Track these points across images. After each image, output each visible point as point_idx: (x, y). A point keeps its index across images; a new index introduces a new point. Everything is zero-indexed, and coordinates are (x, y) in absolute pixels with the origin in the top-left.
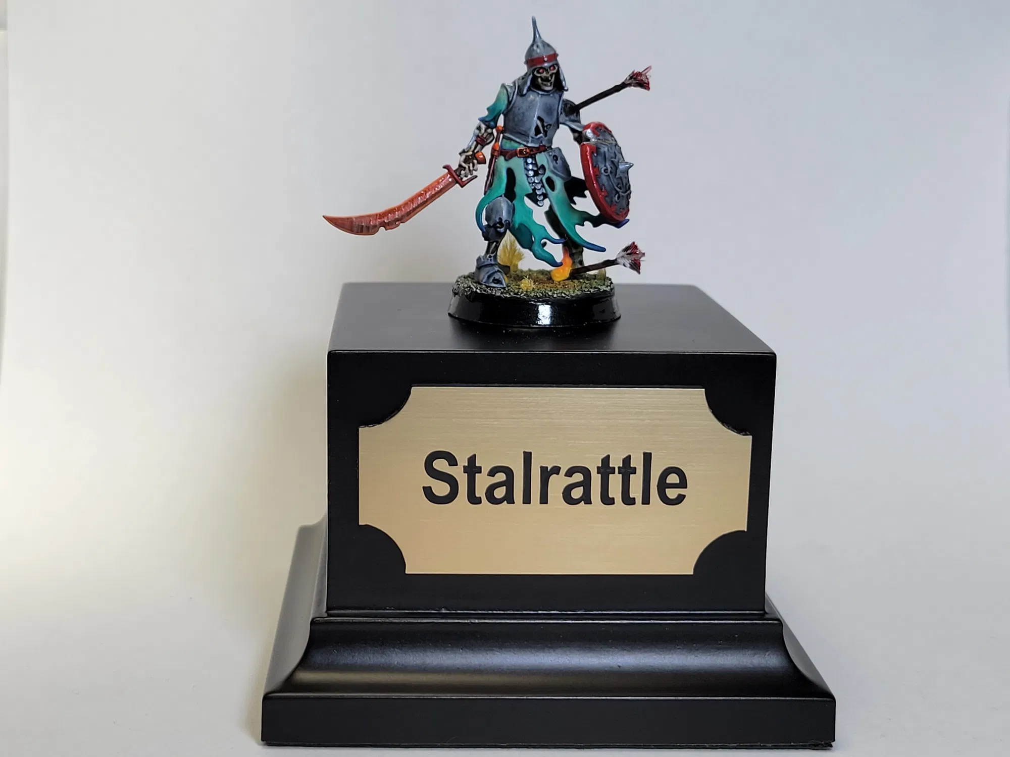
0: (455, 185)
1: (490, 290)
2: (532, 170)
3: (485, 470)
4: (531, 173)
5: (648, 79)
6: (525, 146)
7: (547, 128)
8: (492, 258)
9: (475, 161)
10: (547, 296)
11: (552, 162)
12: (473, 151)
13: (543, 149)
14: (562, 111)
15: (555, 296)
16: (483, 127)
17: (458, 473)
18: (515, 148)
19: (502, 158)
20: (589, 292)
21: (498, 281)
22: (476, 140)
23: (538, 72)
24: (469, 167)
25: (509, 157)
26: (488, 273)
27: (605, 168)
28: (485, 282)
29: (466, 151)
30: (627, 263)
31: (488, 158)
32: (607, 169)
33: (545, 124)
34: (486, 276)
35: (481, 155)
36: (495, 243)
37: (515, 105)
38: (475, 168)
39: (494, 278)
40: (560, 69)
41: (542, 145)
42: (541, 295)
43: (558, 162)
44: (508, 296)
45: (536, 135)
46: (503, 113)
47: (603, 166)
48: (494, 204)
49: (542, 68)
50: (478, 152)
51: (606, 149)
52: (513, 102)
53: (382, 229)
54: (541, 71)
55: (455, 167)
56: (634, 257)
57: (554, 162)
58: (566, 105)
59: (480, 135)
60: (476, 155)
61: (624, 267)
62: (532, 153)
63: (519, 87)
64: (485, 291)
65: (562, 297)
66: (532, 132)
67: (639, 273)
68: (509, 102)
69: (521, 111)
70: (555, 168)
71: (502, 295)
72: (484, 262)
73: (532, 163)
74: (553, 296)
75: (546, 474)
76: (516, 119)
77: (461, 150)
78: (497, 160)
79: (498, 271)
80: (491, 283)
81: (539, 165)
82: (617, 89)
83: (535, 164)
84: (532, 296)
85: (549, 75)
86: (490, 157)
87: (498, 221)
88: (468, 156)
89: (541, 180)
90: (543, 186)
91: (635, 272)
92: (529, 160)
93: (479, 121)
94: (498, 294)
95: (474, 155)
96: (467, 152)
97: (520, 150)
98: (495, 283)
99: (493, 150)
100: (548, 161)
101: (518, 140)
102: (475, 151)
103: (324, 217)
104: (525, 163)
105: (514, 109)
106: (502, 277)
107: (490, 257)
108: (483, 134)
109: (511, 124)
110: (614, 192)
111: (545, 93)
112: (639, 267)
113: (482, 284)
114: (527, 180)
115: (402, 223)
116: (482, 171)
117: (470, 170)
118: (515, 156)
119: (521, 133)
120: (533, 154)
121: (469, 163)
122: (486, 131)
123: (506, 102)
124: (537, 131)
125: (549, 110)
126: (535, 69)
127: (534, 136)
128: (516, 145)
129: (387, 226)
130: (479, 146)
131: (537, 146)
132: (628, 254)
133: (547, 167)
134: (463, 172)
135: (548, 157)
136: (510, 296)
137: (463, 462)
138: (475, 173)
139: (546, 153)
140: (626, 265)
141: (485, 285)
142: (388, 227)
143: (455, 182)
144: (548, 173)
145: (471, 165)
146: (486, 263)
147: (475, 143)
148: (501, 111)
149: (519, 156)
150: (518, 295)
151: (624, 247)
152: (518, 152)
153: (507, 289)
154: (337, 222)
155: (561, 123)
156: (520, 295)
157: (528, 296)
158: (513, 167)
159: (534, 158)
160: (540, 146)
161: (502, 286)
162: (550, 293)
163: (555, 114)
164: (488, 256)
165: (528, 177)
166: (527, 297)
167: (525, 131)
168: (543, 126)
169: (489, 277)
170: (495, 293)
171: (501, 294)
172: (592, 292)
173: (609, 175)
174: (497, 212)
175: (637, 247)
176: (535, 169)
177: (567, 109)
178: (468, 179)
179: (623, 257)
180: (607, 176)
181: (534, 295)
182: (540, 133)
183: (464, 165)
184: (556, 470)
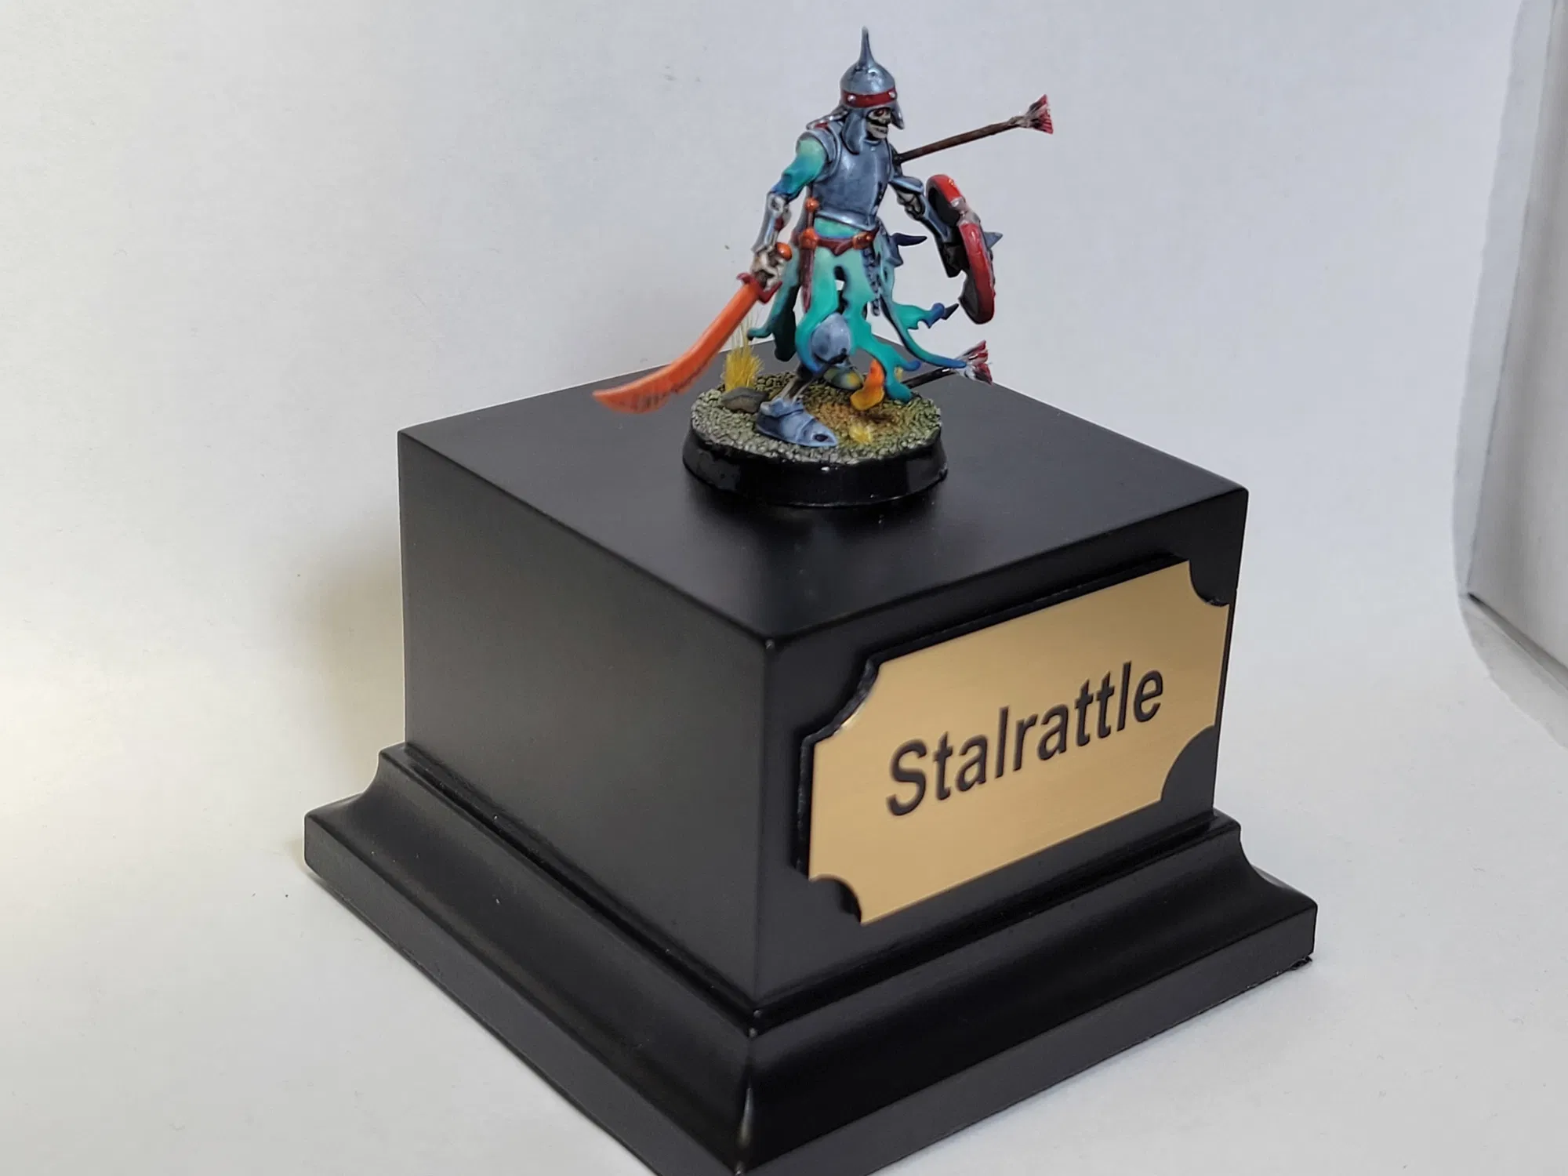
0: (756, 301)
3: (957, 750)
5: (1048, 115)
6: (863, 230)
10: (901, 448)
12: (773, 244)
16: (780, 202)
17: (928, 767)
18: (850, 237)
19: (825, 253)
21: (822, 438)
22: (774, 227)
25: (839, 252)
26: (800, 425)
28: (799, 441)
34: (799, 431)
37: (841, 168)
39: (815, 432)
42: (894, 448)
44: (851, 460)
45: (873, 210)
46: (816, 180)
48: (828, 327)
50: (777, 243)
54: (881, 112)
56: (978, 361)
60: (779, 250)
62: (870, 239)
63: (841, 136)
71: (841, 461)
73: (869, 255)
74: (908, 448)
75: (1023, 728)
76: (846, 189)
78: (815, 255)
80: (812, 441)
83: (873, 255)
84: (884, 453)
85: (889, 117)
87: (840, 353)
89: (878, 276)
90: (880, 284)
92: (868, 251)
93: (769, 192)
94: (835, 460)
95: (776, 251)
96: (768, 247)
97: (856, 237)
98: (819, 441)
99: (807, 239)
100: (882, 248)
104: (864, 256)
106: (828, 431)
109: (836, 198)
111: (877, 142)
113: (793, 444)
114: (869, 281)
122: (784, 208)
123: (823, 161)
124: (874, 204)
126: (870, 112)
127: (871, 213)
128: (847, 230)
129: (680, 388)
136: (857, 461)
137: (933, 747)
141: (800, 445)
142: (681, 391)
143: (756, 297)
146: (792, 410)
148: (813, 176)
149: (856, 247)
150: (864, 456)
152: (854, 243)
155: (889, 182)
156: (868, 456)
157: (879, 455)
158: (845, 265)
159: (871, 246)
161: (833, 445)
162: (903, 444)
164: (794, 398)
167: (861, 208)
169: (804, 432)
170: (828, 458)
171: (838, 458)
174: (839, 340)
181: (886, 451)
184: (1033, 721)
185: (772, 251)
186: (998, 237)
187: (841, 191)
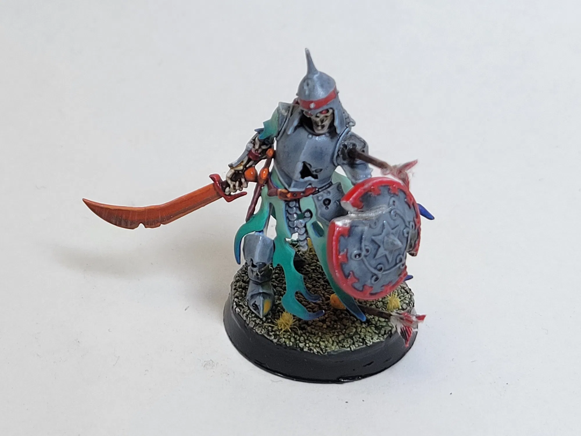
0: (221, 197)
1: (247, 316)
2: (295, 213)
4: (294, 217)
6: (286, 189)
7: (316, 172)
9: (243, 180)
12: (244, 166)
13: (309, 192)
14: (339, 153)
16: (258, 141)
18: (278, 187)
21: (256, 308)
22: (249, 155)
26: (252, 291)
28: (248, 301)
32: (360, 254)
33: (313, 169)
39: (255, 302)
41: (308, 188)
42: (291, 344)
44: (259, 332)
45: (302, 178)
47: (355, 249)
48: (249, 240)
50: (250, 167)
51: (366, 226)
53: (142, 225)
57: (325, 207)
59: (253, 151)
60: (246, 173)
64: (243, 313)
66: (297, 175)
70: (322, 215)
73: (295, 207)
79: (262, 294)
80: (251, 306)
81: (303, 210)
83: (300, 208)
84: (282, 342)
88: (239, 171)
89: (306, 225)
90: (307, 232)
92: (292, 203)
94: (251, 325)
95: (244, 172)
96: (238, 165)
97: (280, 191)
100: (316, 207)
101: (281, 179)
102: (247, 166)
103: (83, 200)
104: (287, 206)
106: (261, 305)
107: (258, 275)
108: (256, 150)
110: (370, 275)
115: (163, 224)
117: (235, 189)
118: (276, 196)
119: (285, 173)
121: (236, 182)
123: (277, 129)
124: (304, 174)
125: (316, 154)
127: (298, 180)
128: (279, 183)
129: (147, 223)
131: (303, 190)
133: (314, 212)
135: (316, 201)
136: (261, 334)
139: (315, 196)
141: (247, 304)
142: (147, 225)
143: (219, 195)
144: (315, 219)
146: (253, 279)
147: (247, 158)
149: (279, 197)
150: (268, 335)
152: (278, 193)
154: (95, 209)
156: (270, 336)
159: (297, 201)
160: (307, 190)
161: (259, 316)
163: (328, 158)
165: (289, 220)
171: (255, 326)
173: (362, 259)
176: (299, 212)
179: (396, 317)
180: (358, 260)
181: (284, 342)
182: (308, 175)
183: (229, 182)
185: (242, 170)
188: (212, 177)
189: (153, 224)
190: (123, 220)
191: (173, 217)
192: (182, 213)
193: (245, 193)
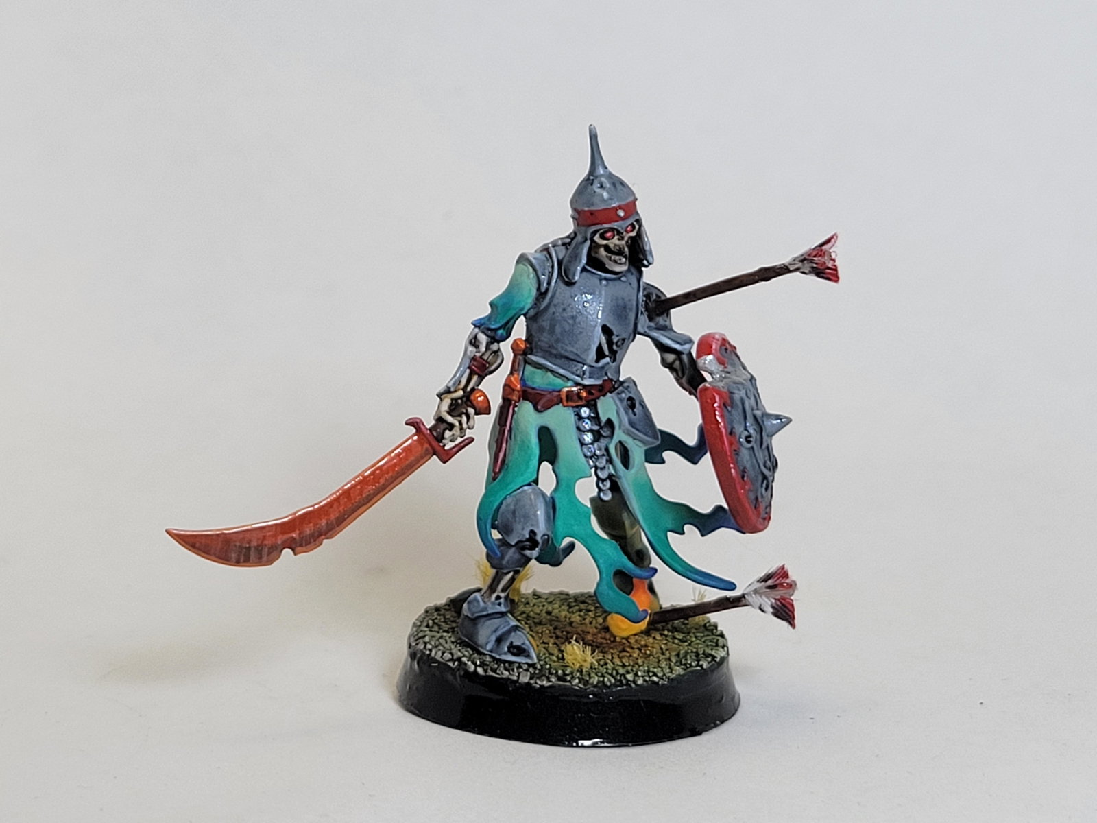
0: (432, 456)
1: (506, 669)
2: (591, 431)
4: (588, 438)
5: (834, 260)
6: (577, 384)
7: (617, 346)
8: (502, 601)
9: (471, 411)
10: (624, 682)
11: (627, 413)
12: (464, 389)
13: (608, 386)
14: (643, 309)
15: (640, 682)
16: (483, 338)
18: (558, 389)
19: (527, 407)
20: (699, 668)
21: (519, 651)
22: (469, 368)
23: (603, 237)
24: (460, 423)
25: (542, 407)
26: (495, 631)
27: (746, 433)
28: (491, 651)
29: (452, 390)
30: (767, 603)
31: (496, 402)
32: (750, 436)
33: (615, 339)
34: (493, 638)
35: (480, 396)
36: (511, 574)
37: (555, 301)
38: (471, 423)
39: (512, 643)
40: (642, 228)
41: (606, 378)
42: (613, 681)
43: (635, 410)
44: (545, 683)
45: (597, 361)
46: (525, 315)
47: (742, 429)
48: (518, 501)
49: (612, 229)
50: (473, 389)
51: (743, 393)
52: (549, 295)
53: (287, 552)
54: (609, 235)
55: (429, 422)
56: (779, 593)
57: (631, 411)
58: (648, 296)
59: (478, 356)
60: (472, 398)
61: (760, 612)
62: (591, 397)
63: (560, 263)
64: (494, 671)
65: (654, 682)
66: (593, 354)
67: (792, 625)
68: (541, 295)
69: (569, 313)
70: (631, 424)
71: (532, 682)
72: (485, 609)
73: (589, 418)
74: (634, 682)
76: (558, 329)
77: (441, 388)
78: (516, 409)
79: (516, 628)
80: (505, 654)
81: (603, 419)
82: (766, 274)
83: (596, 419)
84: (595, 683)
85: (623, 242)
86: (500, 401)
87: (527, 536)
88: (456, 400)
89: (607, 449)
90: (610, 461)
91: (785, 624)
92: (585, 412)
93: (473, 327)
94: (525, 679)
95: (468, 399)
96: (455, 391)
97: (568, 392)
98: (514, 654)
99: (508, 387)
100: (618, 414)
101: (562, 371)
102: (469, 389)
103: (168, 532)
104: (577, 417)
105: (552, 310)
106: (527, 642)
107: (498, 598)
108: (483, 354)
109: (545, 339)
110: (760, 478)
111: (613, 276)
112: (793, 613)
113: (485, 654)
114: (582, 449)
115: (327, 538)
116: (483, 427)
117: (461, 429)
118: (558, 404)
119: (568, 358)
120: (592, 400)
121: (460, 416)
122: (487, 347)
123: (534, 292)
124: (600, 354)
125: (619, 310)
126: (595, 233)
127: (594, 364)
128: (559, 381)
129: (297, 546)
130: (475, 378)
131: (599, 382)
132: (770, 587)
133: (616, 423)
134: (448, 434)
135: (618, 403)
136: (550, 684)
138: (469, 434)
139: (613, 394)
140: (765, 609)
141: (491, 656)
142: (298, 549)
143: (431, 451)
144: (619, 435)
145: (464, 419)
146: (490, 612)
147: (468, 371)
148: (522, 309)
149: (565, 403)
150: (565, 681)
151: (762, 575)
152: (564, 397)
153: (539, 667)
154: (199, 544)
155: (640, 334)
156: (570, 681)
157: (586, 683)
158: (552, 425)
159: (592, 405)
160: (604, 381)
161: (530, 661)
162: (630, 677)
163: (632, 316)
164: (494, 596)
165: (582, 444)
166: (584, 685)
167: (578, 356)
168: (610, 343)
169: (499, 641)
170: (518, 677)
171: (531, 678)
172: (704, 667)
173: (752, 448)
174: (526, 517)
175: (787, 575)
176: (596, 428)
177: (651, 305)
178: (456, 446)
179: (756, 591)
180: (749, 449)
181: (599, 682)
182: (605, 356)
185: (461, 398)
186: (784, 422)
187: (552, 331)
188: (411, 423)
189: (312, 540)
190: (253, 549)
191: (349, 516)
192: (364, 505)
193: (470, 440)
